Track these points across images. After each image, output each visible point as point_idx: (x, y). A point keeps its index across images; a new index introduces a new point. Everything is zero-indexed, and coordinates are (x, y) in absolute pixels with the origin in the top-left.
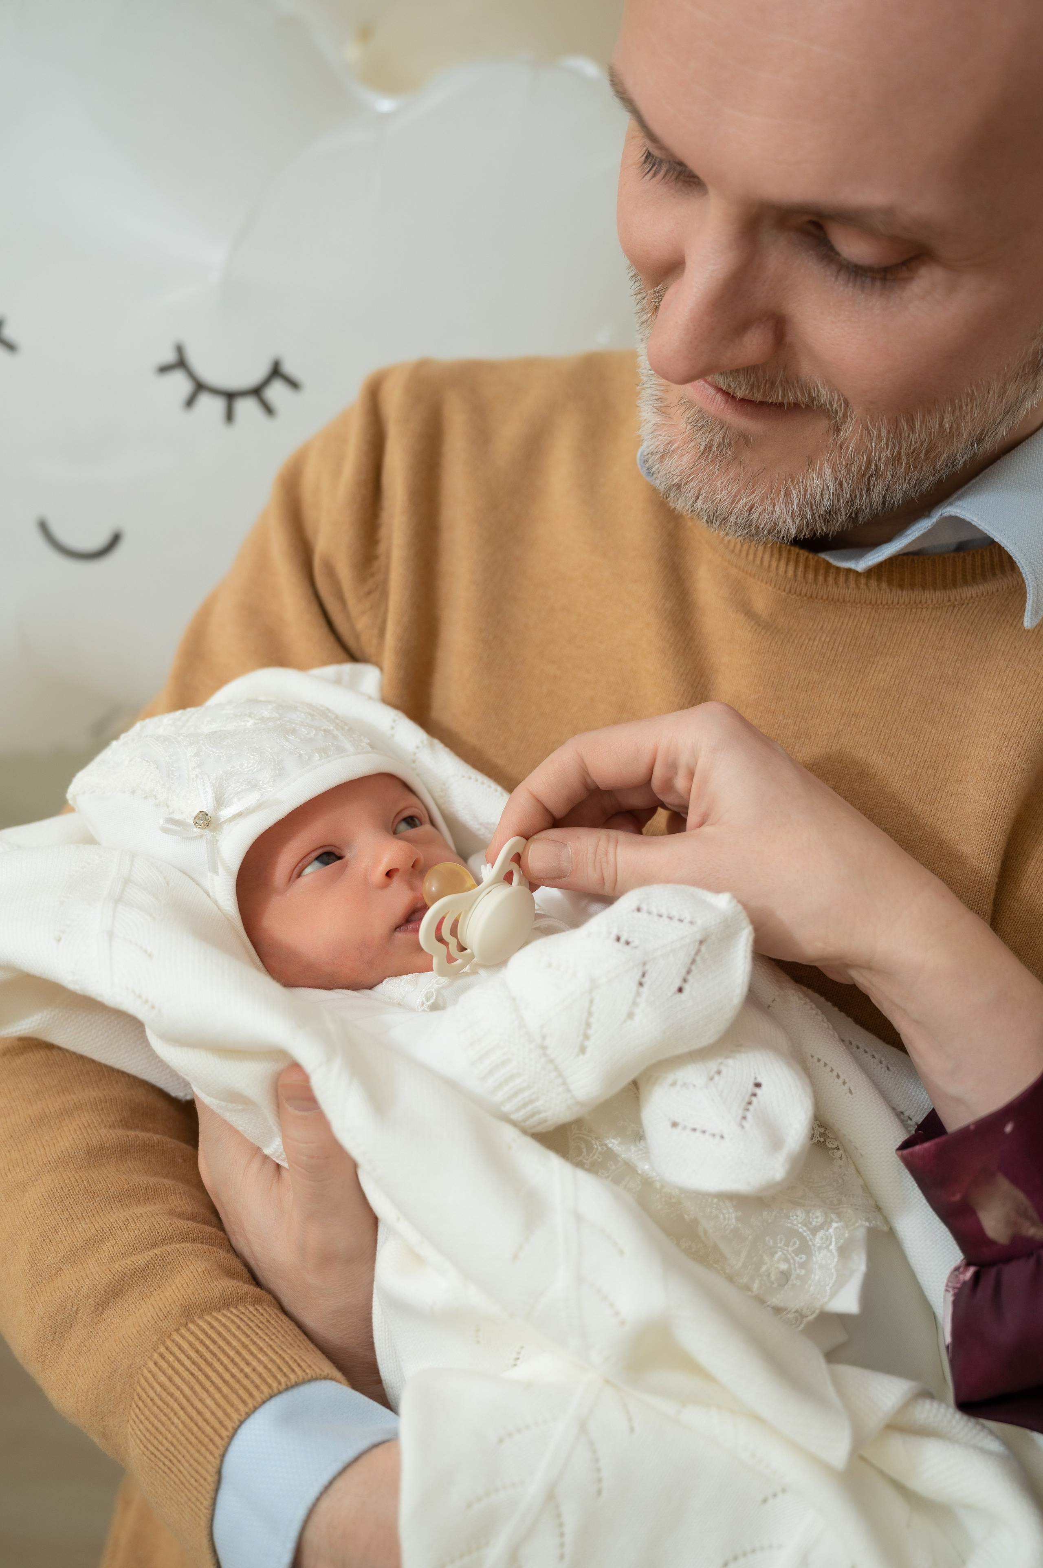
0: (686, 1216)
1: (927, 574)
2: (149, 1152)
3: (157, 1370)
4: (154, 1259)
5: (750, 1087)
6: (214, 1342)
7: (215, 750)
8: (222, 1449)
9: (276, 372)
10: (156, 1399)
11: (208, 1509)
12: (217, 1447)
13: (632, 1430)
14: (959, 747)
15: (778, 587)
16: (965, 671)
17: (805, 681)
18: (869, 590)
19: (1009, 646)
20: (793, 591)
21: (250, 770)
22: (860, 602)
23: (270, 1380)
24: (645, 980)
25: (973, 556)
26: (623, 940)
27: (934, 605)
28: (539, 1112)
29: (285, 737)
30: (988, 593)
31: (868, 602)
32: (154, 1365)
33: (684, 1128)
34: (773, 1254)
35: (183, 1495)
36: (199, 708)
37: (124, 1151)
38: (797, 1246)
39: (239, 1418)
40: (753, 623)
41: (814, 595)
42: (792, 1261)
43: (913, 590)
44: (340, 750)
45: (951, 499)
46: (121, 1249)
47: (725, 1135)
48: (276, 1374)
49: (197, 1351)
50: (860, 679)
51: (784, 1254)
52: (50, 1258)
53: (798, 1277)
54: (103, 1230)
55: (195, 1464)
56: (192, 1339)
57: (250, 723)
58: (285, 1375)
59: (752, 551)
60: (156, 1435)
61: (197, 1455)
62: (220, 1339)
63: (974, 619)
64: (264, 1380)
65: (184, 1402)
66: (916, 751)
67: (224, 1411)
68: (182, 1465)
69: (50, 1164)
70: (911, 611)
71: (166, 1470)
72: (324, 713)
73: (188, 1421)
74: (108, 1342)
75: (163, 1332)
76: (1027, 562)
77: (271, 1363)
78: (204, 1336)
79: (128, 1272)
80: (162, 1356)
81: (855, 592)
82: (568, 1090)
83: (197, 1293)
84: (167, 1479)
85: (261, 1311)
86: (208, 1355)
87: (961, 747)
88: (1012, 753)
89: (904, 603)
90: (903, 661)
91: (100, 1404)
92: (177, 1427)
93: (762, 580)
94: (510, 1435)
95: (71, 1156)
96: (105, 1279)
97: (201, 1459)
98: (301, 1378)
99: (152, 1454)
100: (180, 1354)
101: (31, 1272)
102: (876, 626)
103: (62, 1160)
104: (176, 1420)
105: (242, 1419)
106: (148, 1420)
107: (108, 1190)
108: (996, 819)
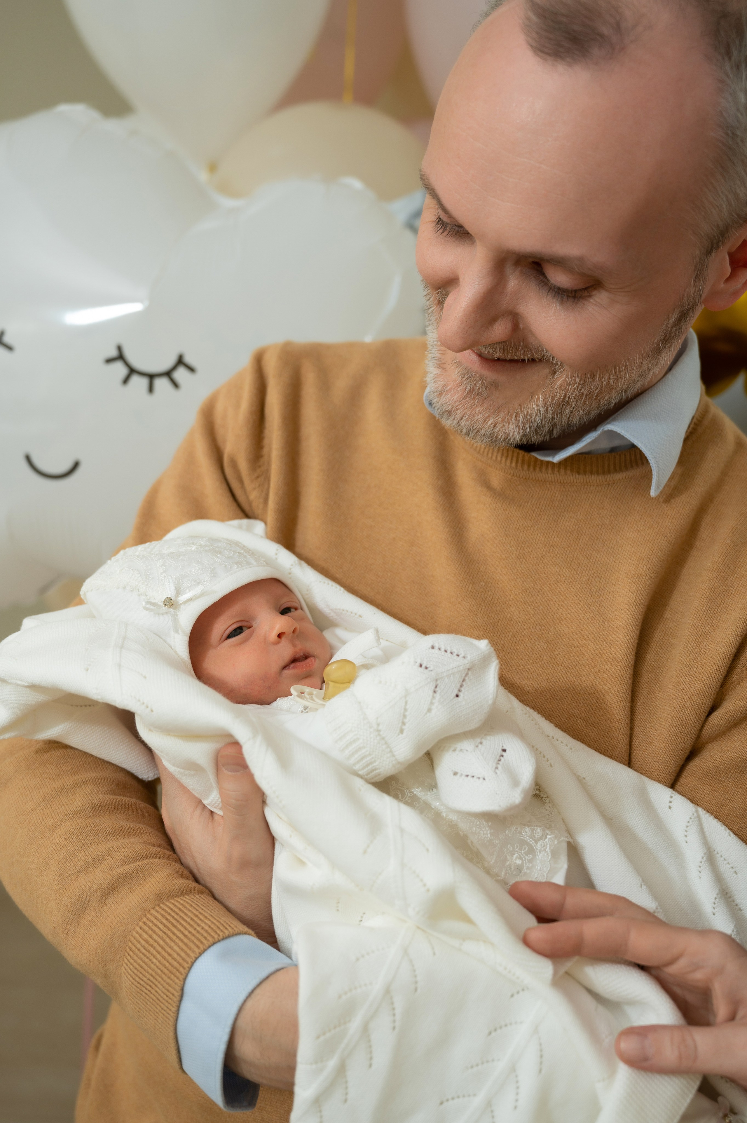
0: (461, 833)
1: (593, 465)
2: (129, 809)
3: (142, 932)
4: (137, 868)
5: (500, 752)
6: (177, 914)
7: (174, 562)
8: (185, 975)
9: (180, 362)
10: (142, 949)
11: (175, 1013)
12: (181, 974)
13: (434, 954)
14: (613, 565)
15: (506, 473)
16: (616, 522)
17: (522, 526)
18: (560, 474)
19: (641, 507)
20: (515, 475)
21: (195, 574)
22: (554, 482)
23: (213, 934)
24: (438, 689)
25: (620, 455)
26: (423, 666)
27: (597, 484)
28: (376, 769)
29: (216, 555)
30: (628, 477)
31: (559, 481)
32: (140, 929)
33: (462, 775)
34: (512, 855)
35: (158, 1007)
36: (160, 541)
37: (114, 808)
38: (527, 850)
39: (195, 956)
40: (492, 493)
41: (528, 477)
42: (524, 859)
43: (585, 475)
44: (249, 563)
45: (608, 421)
46: (116, 863)
47: (486, 778)
48: (216, 930)
49: (167, 919)
50: (555, 525)
51: (520, 855)
52: (71, 870)
53: (528, 868)
54: (104, 852)
55: (167, 986)
56: (163, 912)
57: (194, 548)
58: (222, 931)
59: (490, 452)
60: (141, 971)
61: (168, 980)
62: (181, 912)
63: (621, 492)
64: (209, 934)
65: (160, 949)
66: (589, 567)
67: (186, 953)
68: (158, 988)
69: (69, 815)
70: (584, 487)
71: (147, 992)
72: (237, 544)
73: (162, 960)
74: (109, 918)
75: (145, 910)
76: (653, 457)
77: (213, 925)
78: (171, 910)
79: (122, 875)
80: (144, 923)
81: (551, 476)
82: (394, 756)
83: (165, 887)
84: (148, 998)
85: (203, 897)
86: (174, 921)
87: (615, 565)
88: (645, 568)
89: (580, 482)
90: (580, 515)
91: (104, 955)
92: (155, 965)
93: (497, 469)
94: (363, 956)
95: (82, 810)
96: (107, 880)
97: (171, 982)
98: (231, 933)
99: (138, 983)
100: (156, 921)
101: (59, 879)
102: (564, 495)
103: (76, 813)
104: (154, 960)
105: (197, 957)
106: (136, 962)
107: (106, 829)
108: (636, 606)
